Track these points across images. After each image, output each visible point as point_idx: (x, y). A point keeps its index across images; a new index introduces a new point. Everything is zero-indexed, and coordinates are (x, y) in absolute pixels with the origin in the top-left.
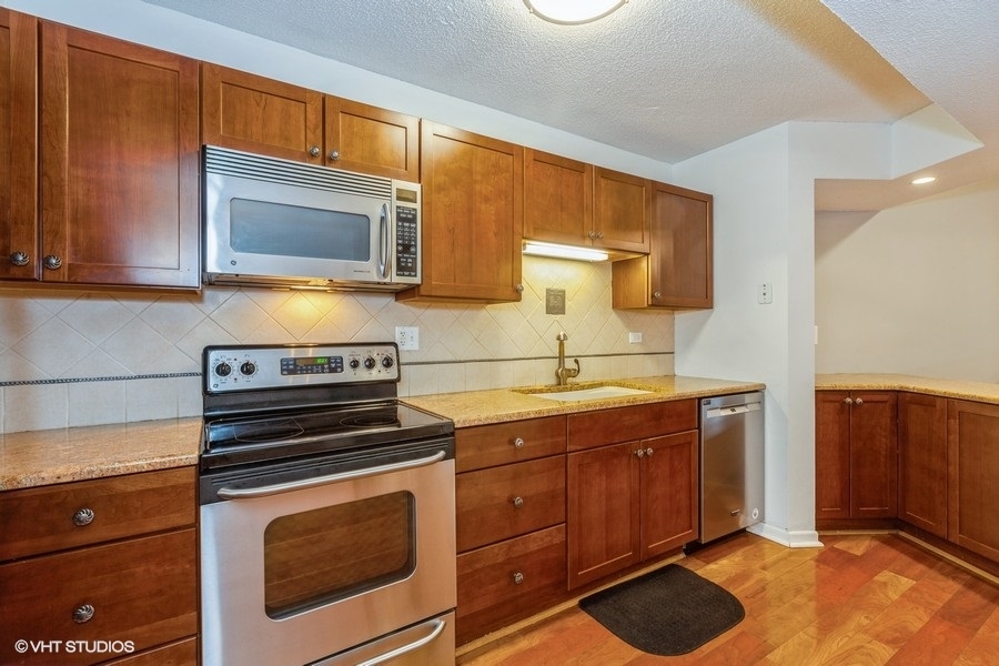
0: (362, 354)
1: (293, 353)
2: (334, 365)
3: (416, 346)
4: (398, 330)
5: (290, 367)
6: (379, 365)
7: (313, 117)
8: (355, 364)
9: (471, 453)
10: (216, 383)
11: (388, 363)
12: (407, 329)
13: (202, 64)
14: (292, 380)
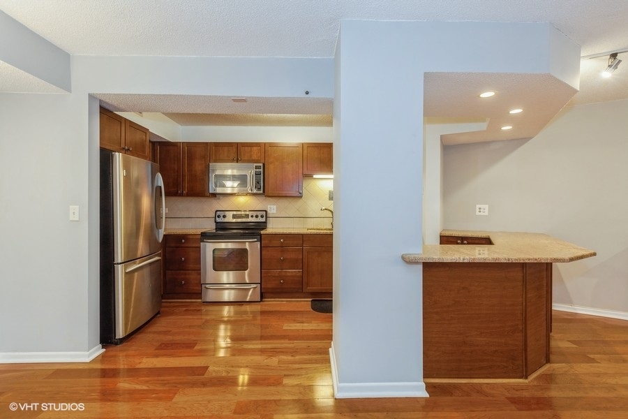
0: (255, 214)
1: (235, 213)
2: (247, 216)
3: (275, 212)
4: (269, 206)
5: (234, 216)
6: (260, 217)
7: (235, 150)
8: (252, 216)
9: (267, 242)
10: (218, 220)
11: (262, 217)
12: (272, 206)
13: (207, 143)
14: (234, 220)
